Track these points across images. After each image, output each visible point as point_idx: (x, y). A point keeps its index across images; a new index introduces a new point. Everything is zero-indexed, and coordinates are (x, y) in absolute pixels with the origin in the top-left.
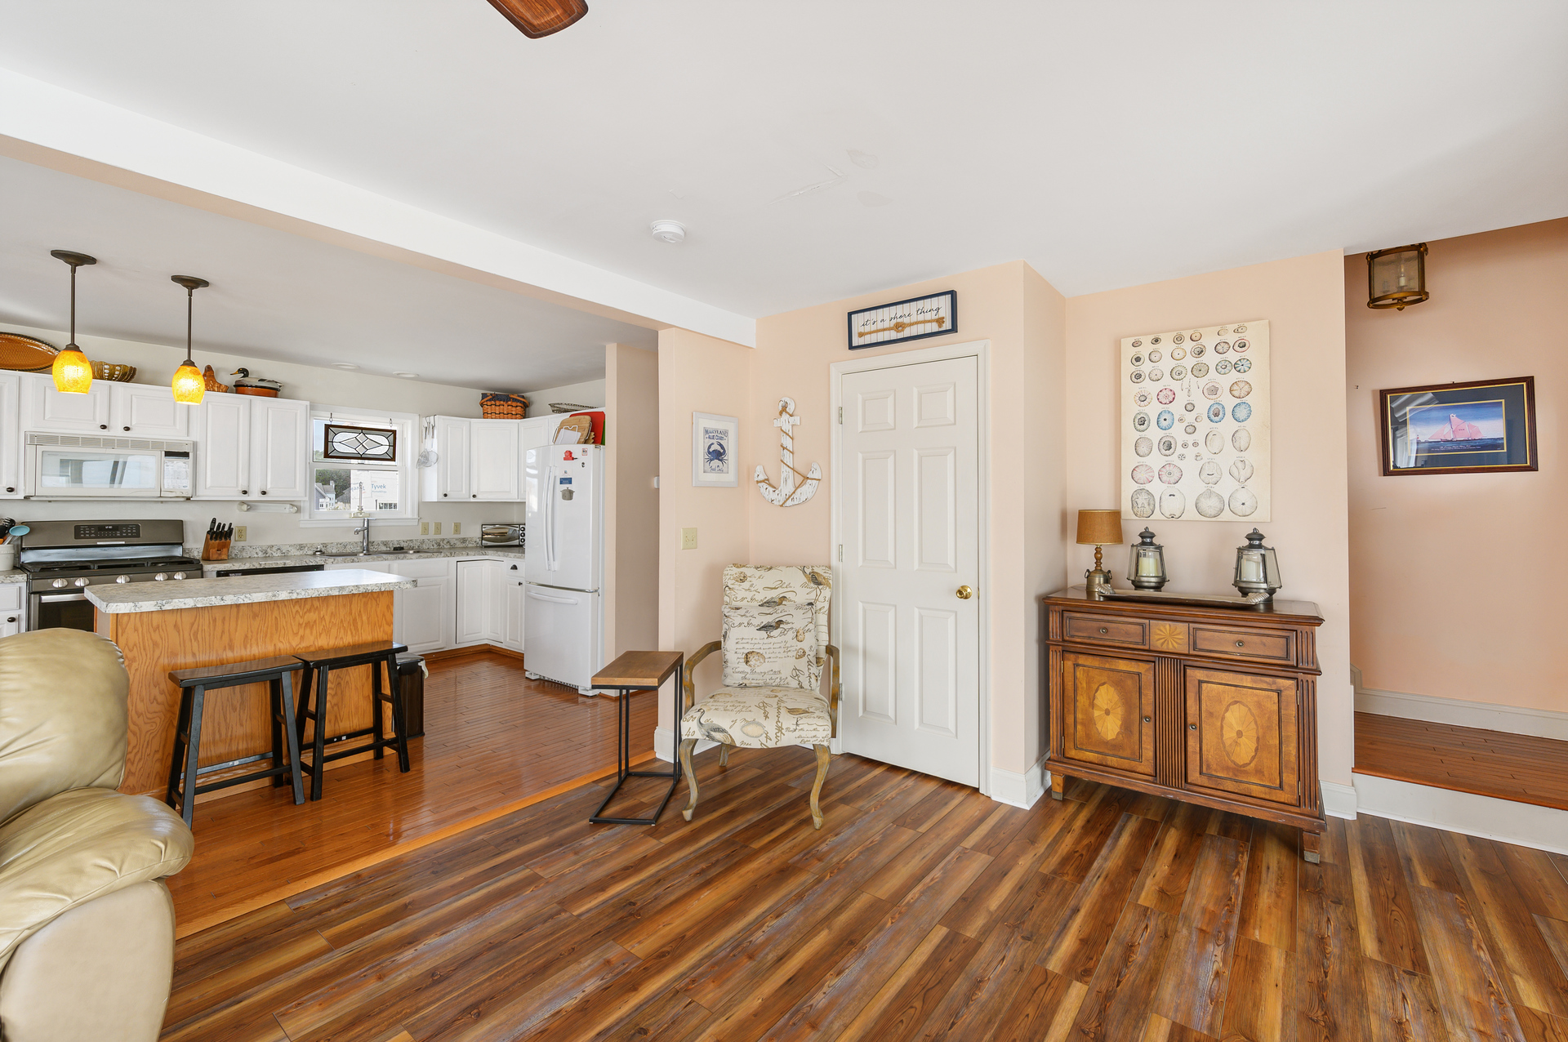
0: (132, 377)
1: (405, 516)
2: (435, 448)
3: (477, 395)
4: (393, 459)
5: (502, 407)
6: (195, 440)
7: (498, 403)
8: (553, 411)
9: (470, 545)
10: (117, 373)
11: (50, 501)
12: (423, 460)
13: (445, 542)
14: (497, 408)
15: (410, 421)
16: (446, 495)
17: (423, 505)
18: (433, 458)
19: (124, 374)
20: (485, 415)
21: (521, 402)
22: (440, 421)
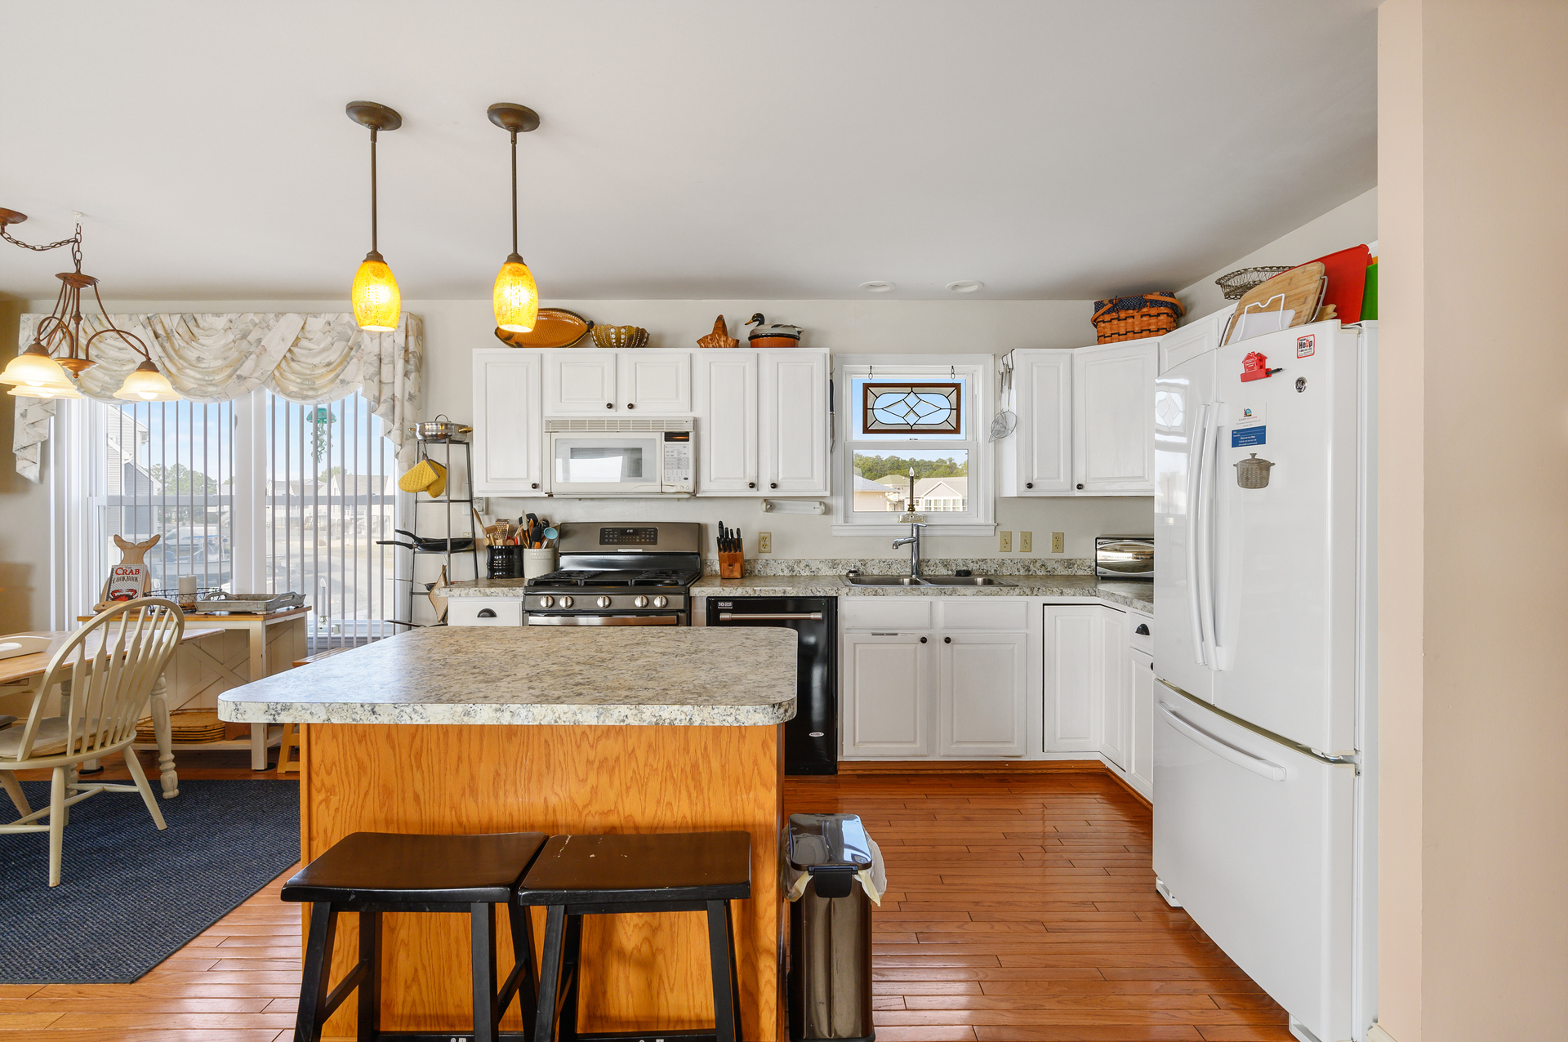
0: (641, 341)
1: (975, 521)
2: (1013, 408)
3: (1087, 308)
4: (957, 430)
5: (1130, 320)
6: (696, 416)
7: (1123, 315)
8: (1227, 296)
9: (1080, 573)
10: (623, 336)
11: (580, 499)
12: (1000, 429)
13: (1038, 565)
14: (1122, 324)
15: (980, 368)
16: (1030, 486)
17: (1000, 503)
18: (1011, 423)
19: (630, 338)
20: (1102, 339)
21: (1165, 304)
22: (1021, 359)
